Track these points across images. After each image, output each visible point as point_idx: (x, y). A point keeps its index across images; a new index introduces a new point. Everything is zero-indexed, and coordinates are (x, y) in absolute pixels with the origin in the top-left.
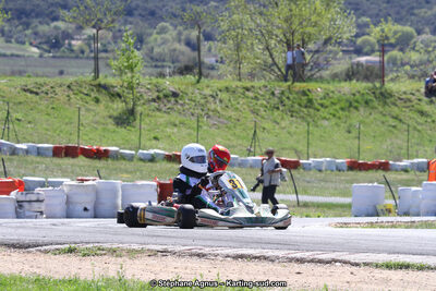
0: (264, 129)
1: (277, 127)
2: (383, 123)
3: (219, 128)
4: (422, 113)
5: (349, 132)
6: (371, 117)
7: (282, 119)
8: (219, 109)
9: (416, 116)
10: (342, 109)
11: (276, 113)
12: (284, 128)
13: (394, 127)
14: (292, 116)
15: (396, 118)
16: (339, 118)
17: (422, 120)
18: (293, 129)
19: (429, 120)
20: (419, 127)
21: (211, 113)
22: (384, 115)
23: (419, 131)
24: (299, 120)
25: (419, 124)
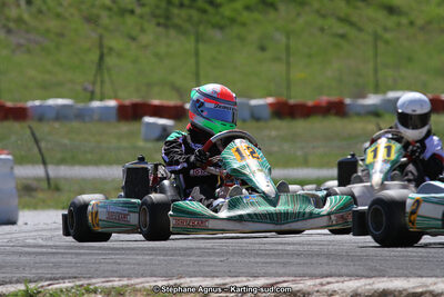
0: (111, 49)
1: (133, 45)
2: (322, 30)
3: (29, 51)
4: (391, 10)
5: (263, 49)
6: (301, 21)
7: (143, 30)
8: (26, 17)
9: (381, 15)
10: (248, 8)
11: (130, 20)
12: (146, 47)
13: (343, 36)
14: (159, 24)
15: (345, 20)
16: (244, 24)
17: (391, 21)
18: (162, 49)
19: (404, 21)
20: (388, 36)
21: (12, 25)
22: (324, 16)
23: (387, 42)
24: (172, 33)
25: (386, 29)
